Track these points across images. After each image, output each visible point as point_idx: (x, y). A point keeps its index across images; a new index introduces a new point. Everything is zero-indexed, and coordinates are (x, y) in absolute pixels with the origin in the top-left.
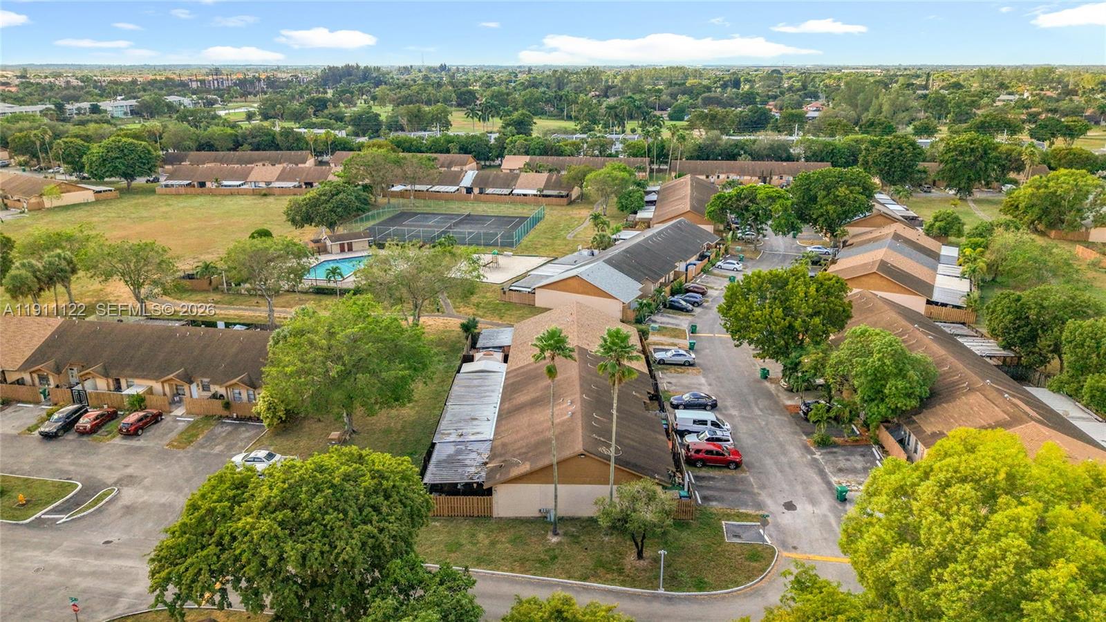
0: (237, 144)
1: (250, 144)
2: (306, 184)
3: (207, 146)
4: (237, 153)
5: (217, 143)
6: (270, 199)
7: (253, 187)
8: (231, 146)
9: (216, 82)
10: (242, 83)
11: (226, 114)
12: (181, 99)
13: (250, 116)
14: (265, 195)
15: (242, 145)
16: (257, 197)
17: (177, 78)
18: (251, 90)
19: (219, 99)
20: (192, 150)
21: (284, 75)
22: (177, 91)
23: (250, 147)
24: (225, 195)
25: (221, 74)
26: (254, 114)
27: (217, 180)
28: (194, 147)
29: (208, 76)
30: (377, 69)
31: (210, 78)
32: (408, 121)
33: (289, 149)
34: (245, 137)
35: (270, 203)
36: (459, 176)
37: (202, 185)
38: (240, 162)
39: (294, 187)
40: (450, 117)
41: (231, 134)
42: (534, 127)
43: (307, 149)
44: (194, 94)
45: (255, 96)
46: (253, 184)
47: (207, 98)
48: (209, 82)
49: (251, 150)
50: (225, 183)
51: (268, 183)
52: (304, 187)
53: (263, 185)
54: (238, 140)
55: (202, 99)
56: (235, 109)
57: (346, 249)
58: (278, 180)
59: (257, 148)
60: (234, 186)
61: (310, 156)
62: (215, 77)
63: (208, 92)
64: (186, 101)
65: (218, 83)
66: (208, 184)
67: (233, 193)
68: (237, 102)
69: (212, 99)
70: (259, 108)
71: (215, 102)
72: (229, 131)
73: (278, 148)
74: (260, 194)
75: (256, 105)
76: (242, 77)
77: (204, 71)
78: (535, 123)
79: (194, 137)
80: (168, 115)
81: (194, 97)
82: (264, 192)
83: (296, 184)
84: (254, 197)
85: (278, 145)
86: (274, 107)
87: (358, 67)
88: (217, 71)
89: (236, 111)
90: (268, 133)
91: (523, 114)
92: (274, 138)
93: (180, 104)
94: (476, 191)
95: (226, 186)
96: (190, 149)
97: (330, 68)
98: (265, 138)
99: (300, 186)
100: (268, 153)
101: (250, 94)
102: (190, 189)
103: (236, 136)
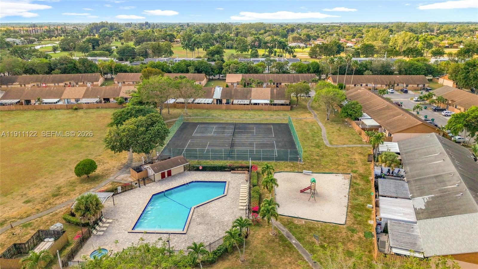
0: (50, 69)
1: (60, 69)
2: (104, 99)
3: (30, 70)
4: (51, 76)
5: (37, 68)
6: (81, 113)
7: (66, 103)
8: (47, 70)
9: (34, 31)
10: (49, 31)
11: (41, 48)
12: (15, 39)
13: (55, 49)
14: (76, 109)
15: (54, 70)
16: (70, 111)
17: (12, 29)
18: (53, 35)
19: (36, 39)
20: (21, 74)
21: (69, 27)
22: (13, 36)
23: (60, 71)
24: (46, 110)
25: (37, 27)
26: (57, 48)
27: (39, 100)
28: (22, 72)
29: (29, 28)
30: (118, 24)
31: (31, 29)
32: (153, 51)
33: (85, 72)
34: (56, 65)
35: (82, 117)
36: (211, 92)
37: (28, 102)
38: (53, 81)
39: (97, 102)
40: (172, 49)
41: (46, 63)
42: (224, 54)
43: (97, 72)
44: (22, 37)
45: (56, 37)
46: (66, 101)
47: (29, 39)
48: (30, 31)
49: (61, 73)
50: (46, 100)
51: (77, 100)
52: (103, 102)
53: (73, 101)
54: (51, 67)
55: (26, 39)
56: (45, 44)
57: (166, 176)
58: (84, 97)
59: (64, 72)
60: (51, 103)
61: (100, 76)
62: (33, 28)
63: (30, 36)
64: (18, 41)
65: (35, 31)
66: (33, 102)
67: (52, 107)
68: (46, 41)
69: (33, 39)
70: (60, 44)
71: (34, 41)
72: (45, 61)
73: (78, 71)
74: (72, 108)
75: (58, 43)
76: (47, 28)
77: (27, 26)
78: (225, 52)
79: (21, 65)
80: (7, 49)
81: (22, 38)
82: (75, 107)
83: (98, 99)
84: (68, 111)
85: (78, 69)
86: (68, 44)
87: (107, 23)
88: (34, 26)
89: (47, 46)
90: (71, 62)
91: (218, 47)
92: (75, 65)
93: (14, 43)
94: (224, 101)
95: (46, 103)
96: (19, 74)
97: (93, 24)
98: (69, 65)
99: (101, 102)
100: (73, 75)
101: (53, 36)
102: (19, 107)
103: (50, 64)
